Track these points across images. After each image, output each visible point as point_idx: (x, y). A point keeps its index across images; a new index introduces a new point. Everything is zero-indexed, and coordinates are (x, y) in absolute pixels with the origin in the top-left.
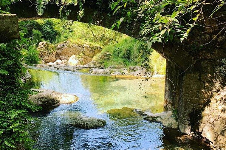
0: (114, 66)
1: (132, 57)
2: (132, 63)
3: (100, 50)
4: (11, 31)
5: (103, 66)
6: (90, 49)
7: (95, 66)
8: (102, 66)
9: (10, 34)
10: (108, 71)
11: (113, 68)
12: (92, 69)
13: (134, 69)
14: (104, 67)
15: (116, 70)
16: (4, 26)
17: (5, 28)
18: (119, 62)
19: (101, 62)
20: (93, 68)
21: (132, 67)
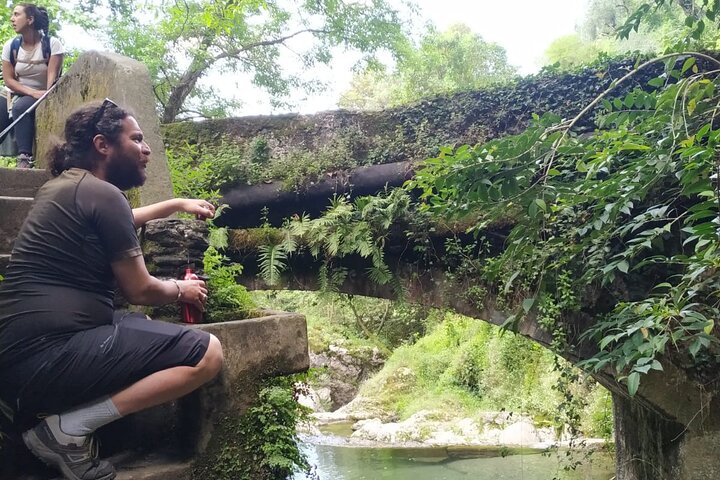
0: (431, 412)
1: (483, 383)
2: (486, 399)
3: (380, 361)
4: (292, 356)
5: (393, 414)
6: (349, 361)
7: (367, 414)
8: (389, 414)
9: (291, 362)
10: (412, 429)
11: (427, 418)
12: (360, 422)
13: (497, 421)
14: (397, 414)
15: (437, 423)
16: (278, 343)
17: (280, 348)
18: (442, 397)
19: (387, 399)
20: (364, 419)
21: (489, 414)
